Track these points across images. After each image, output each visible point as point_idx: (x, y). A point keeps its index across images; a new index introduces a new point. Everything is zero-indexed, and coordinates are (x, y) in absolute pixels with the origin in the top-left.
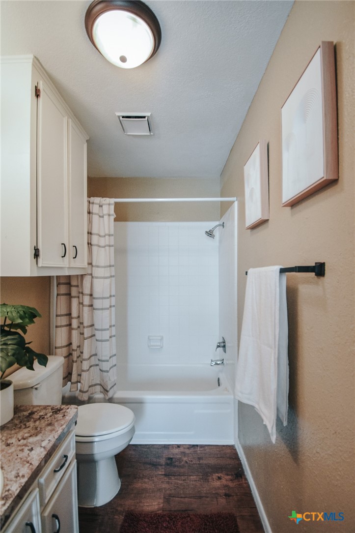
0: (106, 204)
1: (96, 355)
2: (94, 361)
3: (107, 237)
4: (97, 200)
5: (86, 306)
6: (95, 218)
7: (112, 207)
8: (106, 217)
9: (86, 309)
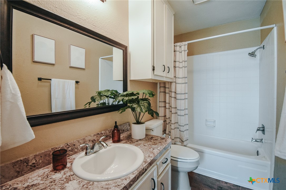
0: (183, 45)
1: (177, 123)
2: (176, 125)
3: (183, 62)
4: (178, 44)
5: (173, 97)
6: (178, 53)
7: (186, 46)
8: (183, 52)
9: (173, 99)
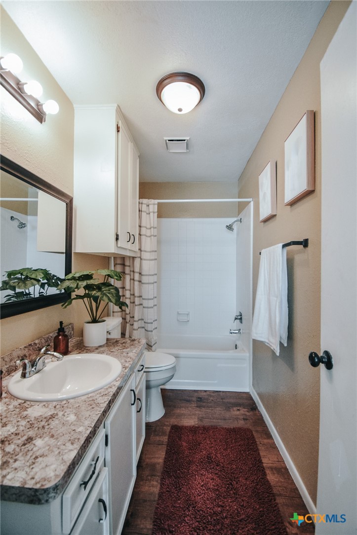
0: (152, 204)
1: (142, 319)
2: (141, 324)
3: (152, 229)
4: (145, 201)
5: (137, 281)
6: (144, 214)
7: (156, 206)
8: (151, 214)
9: (136, 283)
